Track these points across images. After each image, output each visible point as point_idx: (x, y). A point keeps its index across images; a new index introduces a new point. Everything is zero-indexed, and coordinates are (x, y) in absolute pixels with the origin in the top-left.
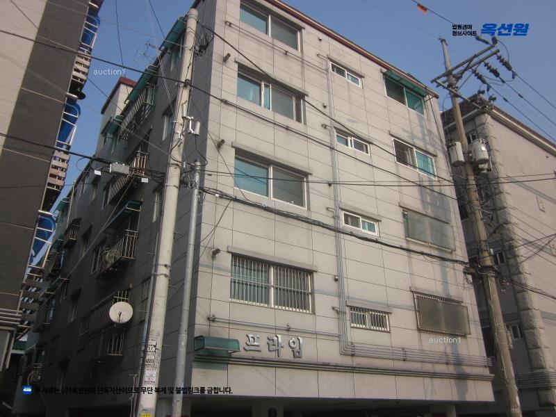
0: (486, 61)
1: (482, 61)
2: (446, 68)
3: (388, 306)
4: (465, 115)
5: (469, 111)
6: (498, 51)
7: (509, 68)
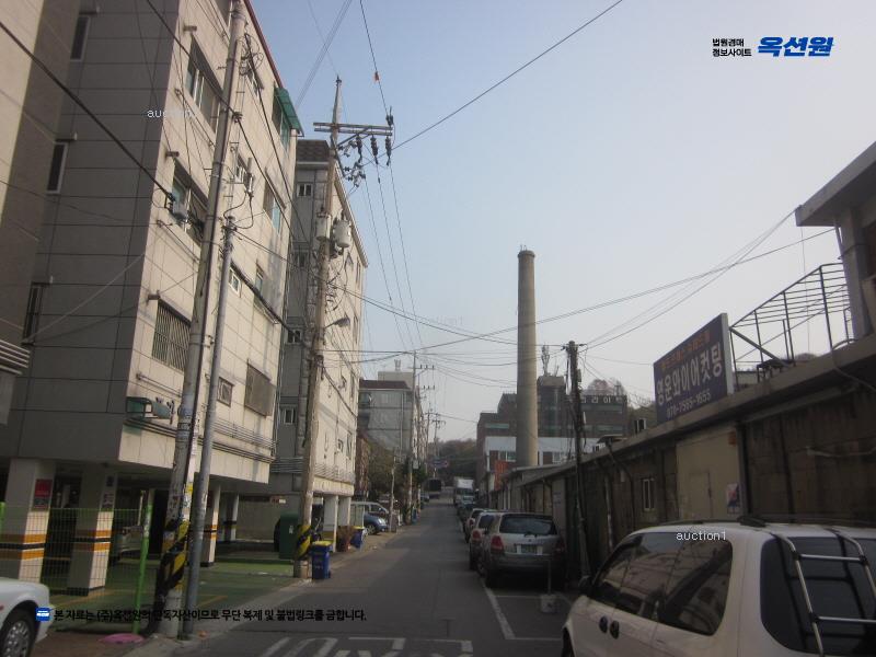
0: (376, 136)
1: (372, 134)
2: (334, 117)
3: (234, 377)
4: (305, 159)
5: (315, 160)
6: (391, 135)
7: (389, 154)
